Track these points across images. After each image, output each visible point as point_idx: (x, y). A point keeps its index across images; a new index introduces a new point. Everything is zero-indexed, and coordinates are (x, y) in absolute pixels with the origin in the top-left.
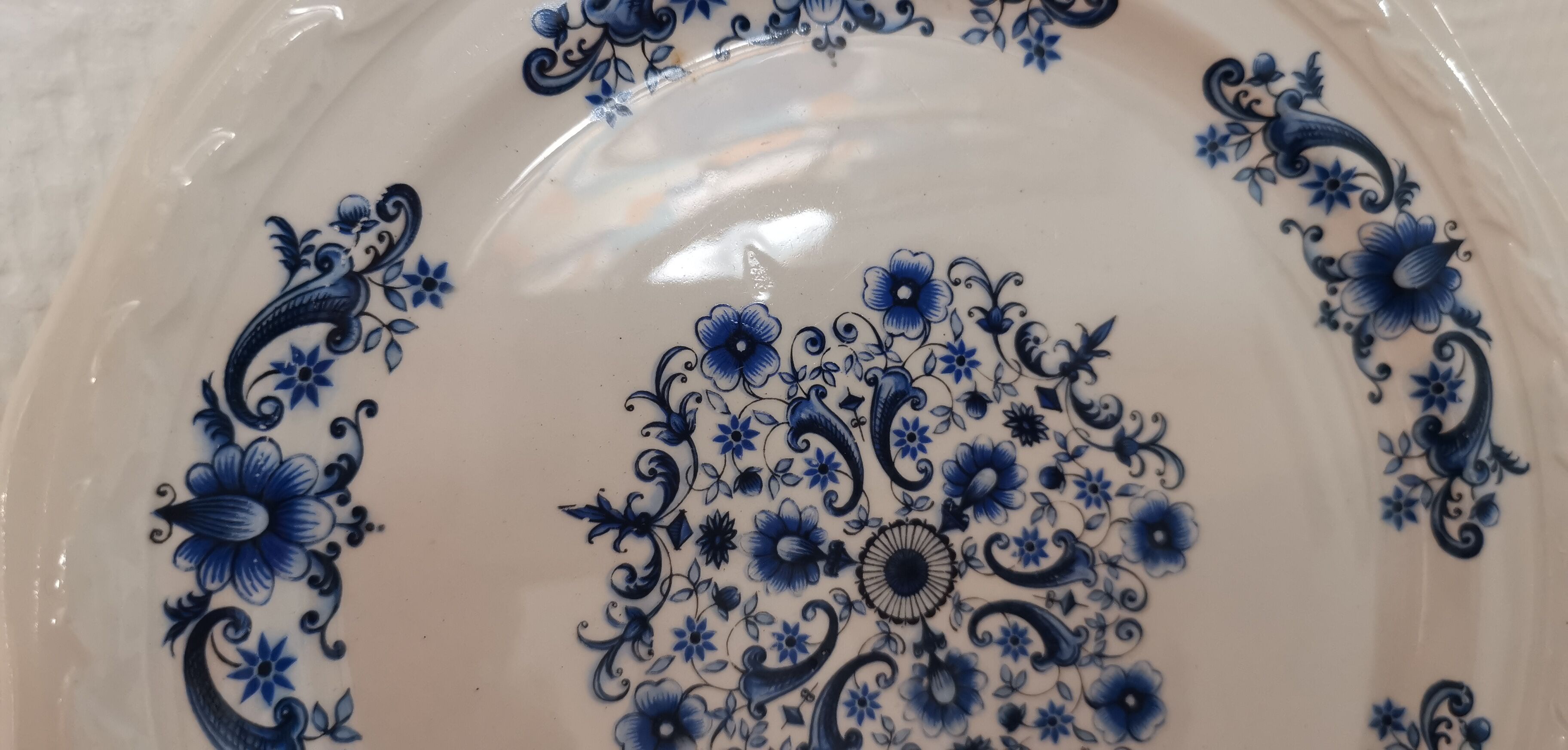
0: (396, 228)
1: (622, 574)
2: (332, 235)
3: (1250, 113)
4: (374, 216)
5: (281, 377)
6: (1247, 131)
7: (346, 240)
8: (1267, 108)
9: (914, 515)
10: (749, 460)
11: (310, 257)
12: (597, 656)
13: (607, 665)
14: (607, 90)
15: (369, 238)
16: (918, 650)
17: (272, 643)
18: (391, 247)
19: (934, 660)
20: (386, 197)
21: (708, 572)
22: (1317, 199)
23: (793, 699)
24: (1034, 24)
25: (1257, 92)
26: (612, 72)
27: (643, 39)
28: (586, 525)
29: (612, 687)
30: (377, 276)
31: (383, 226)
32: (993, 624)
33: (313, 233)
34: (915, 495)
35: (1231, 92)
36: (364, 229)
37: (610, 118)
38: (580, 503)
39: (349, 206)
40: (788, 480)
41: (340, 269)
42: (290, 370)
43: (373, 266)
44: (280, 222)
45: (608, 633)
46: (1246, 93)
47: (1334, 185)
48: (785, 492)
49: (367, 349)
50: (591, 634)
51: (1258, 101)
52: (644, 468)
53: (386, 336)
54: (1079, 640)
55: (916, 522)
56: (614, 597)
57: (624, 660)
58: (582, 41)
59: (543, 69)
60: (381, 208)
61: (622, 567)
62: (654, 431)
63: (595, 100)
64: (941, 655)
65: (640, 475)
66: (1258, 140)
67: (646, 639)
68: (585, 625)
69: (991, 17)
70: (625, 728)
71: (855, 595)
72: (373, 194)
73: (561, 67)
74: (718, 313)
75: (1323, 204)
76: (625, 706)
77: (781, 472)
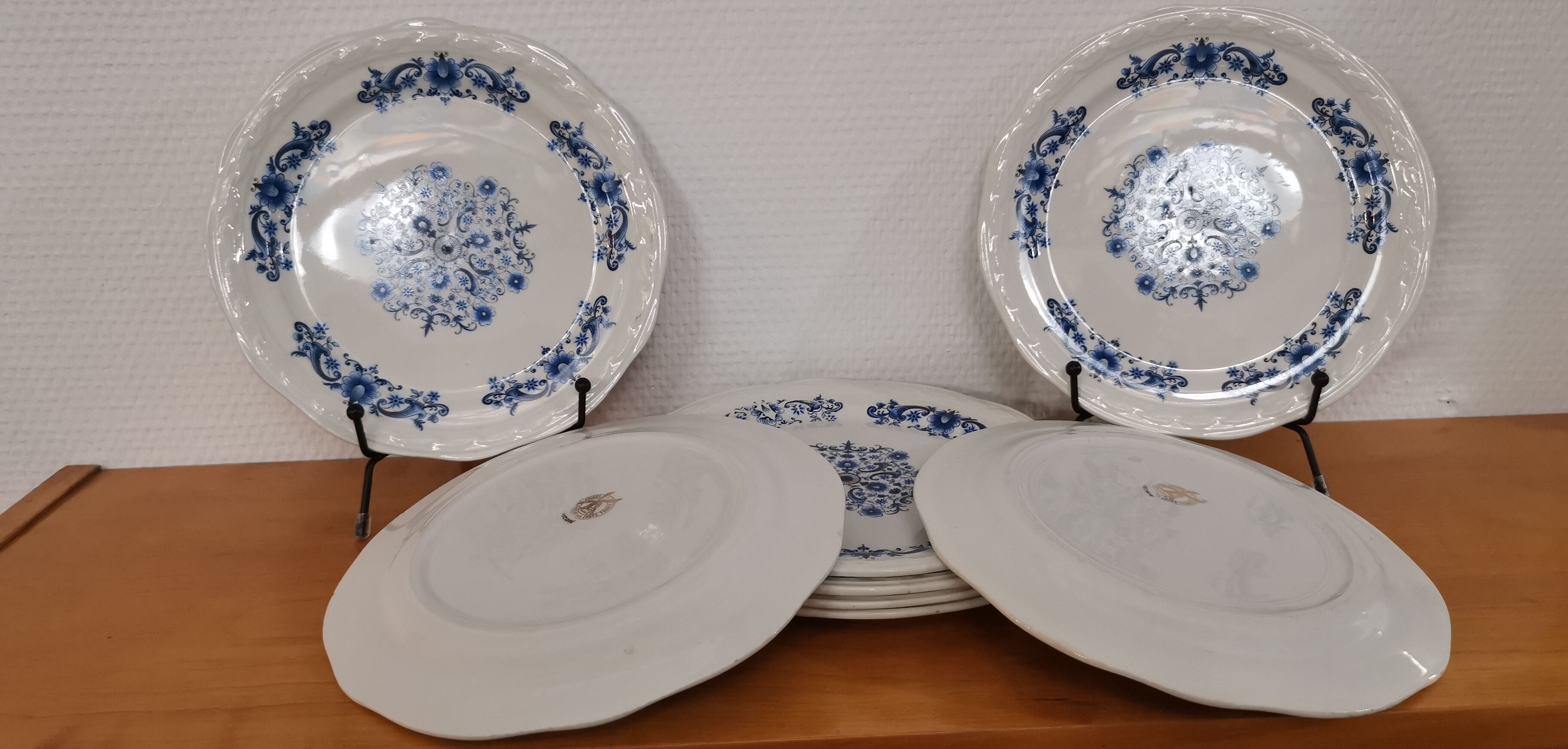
0: (1080, 116)
1: (1116, 207)
2: (1066, 116)
3: (1325, 114)
4: (1075, 113)
5: (1048, 146)
6: (1324, 119)
7: (1068, 118)
8: (1330, 113)
9: (1195, 209)
10: (1153, 186)
11: (1060, 120)
12: (1106, 225)
13: (1107, 227)
14: (1137, 89)
15: (1073, 118)
16: (1190, 242)
17: (1034, 205)
18: (1077, 121)
19: (1193, 247)
20: (1079, 109)
21: (1137, 211)
22: (1343, 142)
23: (1152, 247)
24: (1262, 83)
25: (1328, 108)
26: (1139, 85)
27: (1149, 78)
28: (1110, 194)
29: (1107, 233)
30: (1073, 127)
31: (1077, 115)
32: (1212, 241)
33: (1062, 115)
34: (1197, 203)
35: (1320, 108)
36: (1073, 116)
37: (1136, 97)
38: (1109, 189)
39: (1071, 110)
40: (1163, 193)
41: (1066, 124)
42: (1050, 145)
43: (1072, 125)
44: (1055, 111)
45: (1109, 220)
46: (1325, 109)
47: (1349, 138)
48: (1161, 196)
49: (1067, 144)
50: (1105, 220)
51: (1328, 111)
52: (1127, 182)
53: (1072, 142)
54: (1237, 251)
55: (1196, 211)
56: (1113, 212)
57: (1112, 227)
58: (1133, 77)
59: (1122, 83)
60: (1077, 111)
61: (1116, 205)
62: (1131, 174)
63: (1134, 91)
64: (1195, 246)
65: (1125, 184)
66: (1328, 122)
67: (1118, 224)
68: (1104, 217)
69: (1249, 80)
70: (1109, 243)
71: (1174, 225)
72: (1077, 108)
73: (1126, 83)
74: (1154, 148)
75: (1345, 144)
76: (1109, 238)
77: (1162, 190)
